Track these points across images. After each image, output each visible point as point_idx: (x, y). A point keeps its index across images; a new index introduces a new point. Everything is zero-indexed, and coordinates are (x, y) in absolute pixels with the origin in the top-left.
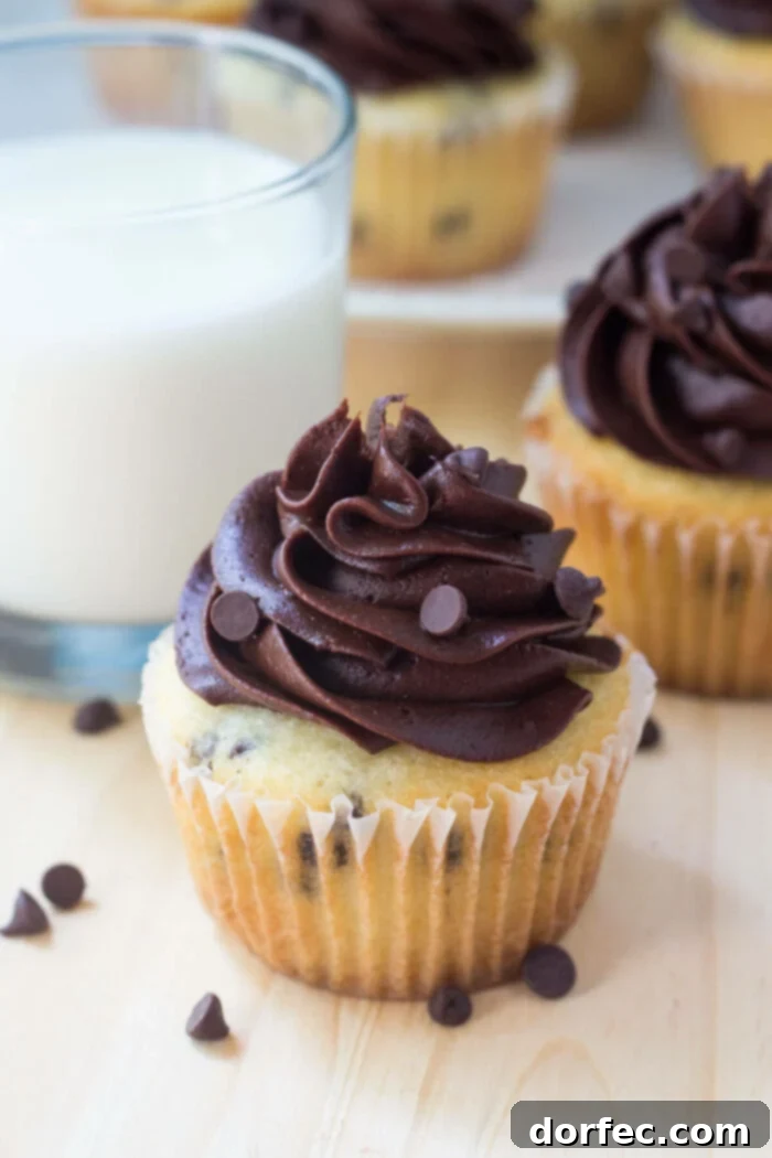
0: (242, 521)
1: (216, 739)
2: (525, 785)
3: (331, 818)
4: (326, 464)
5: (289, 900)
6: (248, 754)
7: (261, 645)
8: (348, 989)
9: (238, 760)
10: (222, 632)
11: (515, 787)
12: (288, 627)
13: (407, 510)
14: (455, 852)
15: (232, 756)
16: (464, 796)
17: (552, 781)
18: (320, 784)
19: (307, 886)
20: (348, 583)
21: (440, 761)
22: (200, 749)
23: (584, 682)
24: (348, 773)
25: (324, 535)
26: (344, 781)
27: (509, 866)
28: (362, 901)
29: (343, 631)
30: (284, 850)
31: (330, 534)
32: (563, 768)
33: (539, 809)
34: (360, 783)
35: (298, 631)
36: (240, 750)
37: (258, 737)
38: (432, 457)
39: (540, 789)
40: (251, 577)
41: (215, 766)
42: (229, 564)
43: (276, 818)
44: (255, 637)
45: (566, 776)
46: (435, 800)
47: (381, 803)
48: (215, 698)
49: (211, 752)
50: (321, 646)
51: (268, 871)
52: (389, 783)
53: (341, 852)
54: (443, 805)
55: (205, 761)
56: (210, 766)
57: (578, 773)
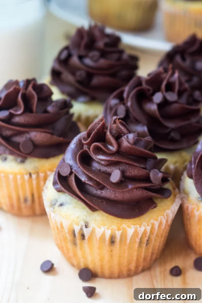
1: (57, 201)
2: (132, 226)
3: (79, 227)
4: (94, 132)
5: (70, 246)
6: (63, 207)
7: (70, 178)
9: (61, 208)
10: (61, 173)
11: (130, 227)
12: (77, 174)
13: (113, 148)
14: (112, 241)
15: (59, 206)
16: (114, 227)
17: (140, 227)
18: (78, 217)
19: (75, 244)
20: (95, 165)
21: (110, 217)
22: (53, 203)
23: (156, 201)
24: (86, 216)
26: (84, 217)
27: (127, 247)
28: (87, 250)
29: (90, 179)
30: (68, 233)
32: (144, 223)
33: (136, 233)
34: (88, 219)
36: (61, 205)
37: (67, 203)
38: (122, 135)
39: (137, 228)
40: (73, 159)
41: (55, 208)
43: (66, 224)
44: (69, 176)
45: (145, 226)
46: (106, 227)
47: (92, 225)
48: (59, 191)
49: (55, 204)
50: (84, 181)
51: (65, 239)
52: (96, 220)
53: (83, 236)
54: (108, 229)
55: (53, 207)
56: (54, 208)
57: (148, 225)
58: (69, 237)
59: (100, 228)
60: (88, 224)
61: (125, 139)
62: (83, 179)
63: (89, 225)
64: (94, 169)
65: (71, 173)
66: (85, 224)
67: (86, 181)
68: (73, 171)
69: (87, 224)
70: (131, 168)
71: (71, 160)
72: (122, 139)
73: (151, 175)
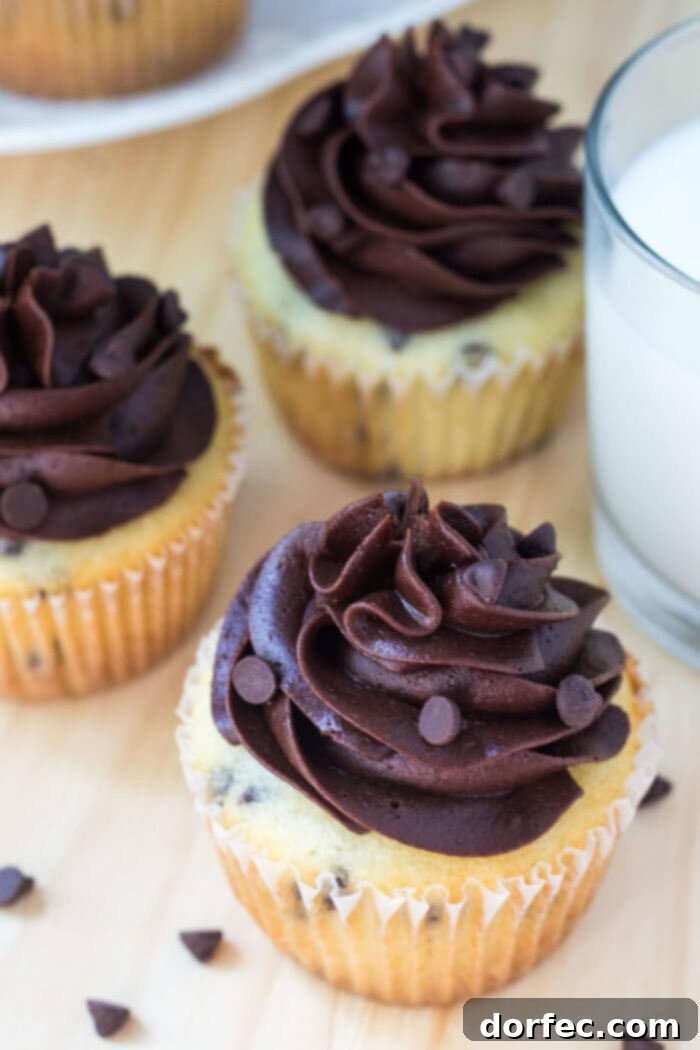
0: (284, 568)
1: (231, 779)
2: (500, 883)
5: (289, 925)
6: (254, 805)
7: (274, 714)
8: (342, 985)
9: (247, 809)
12: (298, 703)
14: (434, 918)
18: (313, 853)
22: (216, 784)
24: (339, 849)
25: (341, 619)
26: (333, 853)
27: (484, 933)
30: (279, 894)
31: (346, 620)
32: (540, 864)
34: (346, 860)
35: (308, 712)
36: (249, 798)
37: (266, 790)
38: (453, 565)
40: (279, 636)
41: (226, 805)
42: (263, 616)
44: (269, 704)
45: (543, 874)
46: (411, 891)
49: (224, 790)
50: (326, 731)
54: (418, 896)
55: (219, 798)
56: (221, 804)
57: (555, 871)
58: (281, 903)
59: (390, 895)
60: (346, 875)
61: (467, 586)
62: (325, 724)
63: (352, 880)
64: (356, 679)
65: (278, 695)
66: (336, 873)
67: (333, 732)
68: (285, 687)
69: (342, 876)
70: (492, 681)
71: (275, 638)
72: (454, 581)
73: (562, 704)
